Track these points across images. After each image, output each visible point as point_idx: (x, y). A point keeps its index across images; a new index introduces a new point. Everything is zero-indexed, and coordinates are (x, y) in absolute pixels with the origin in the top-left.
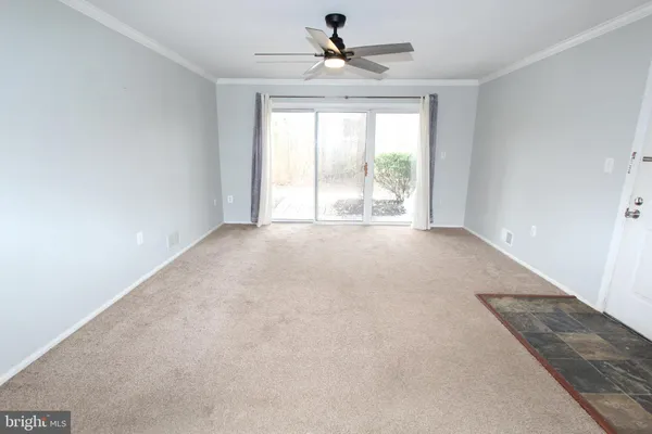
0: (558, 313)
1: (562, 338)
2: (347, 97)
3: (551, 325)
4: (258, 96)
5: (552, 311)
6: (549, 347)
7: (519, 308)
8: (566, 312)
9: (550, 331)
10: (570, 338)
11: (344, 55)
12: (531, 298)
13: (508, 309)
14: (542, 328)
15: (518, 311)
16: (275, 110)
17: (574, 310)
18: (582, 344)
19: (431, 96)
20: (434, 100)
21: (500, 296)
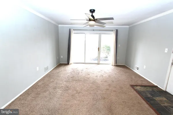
0: (153, 91)
1: (155, 99)
2: (94, 30)
3: (152, 95)
4: (70, 30)
5: (151, 90)
6: (152, 102)
7: (142, 89)
8: (155, 91)
9: (151, 96)
10: (158, 99)
11: (94, 20)
12: (145, 86)
13: (139, 90)
14: (149, 96)
15: (142, 90)
16: (74, 33)
17: (158, 90)
18: (161, 101)
19: (116, 30)
20: (117, 31)
21: (137, 86)
